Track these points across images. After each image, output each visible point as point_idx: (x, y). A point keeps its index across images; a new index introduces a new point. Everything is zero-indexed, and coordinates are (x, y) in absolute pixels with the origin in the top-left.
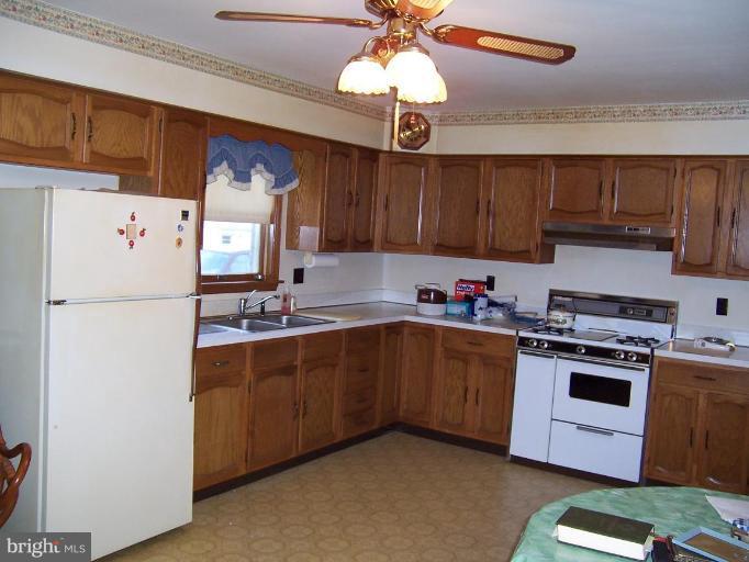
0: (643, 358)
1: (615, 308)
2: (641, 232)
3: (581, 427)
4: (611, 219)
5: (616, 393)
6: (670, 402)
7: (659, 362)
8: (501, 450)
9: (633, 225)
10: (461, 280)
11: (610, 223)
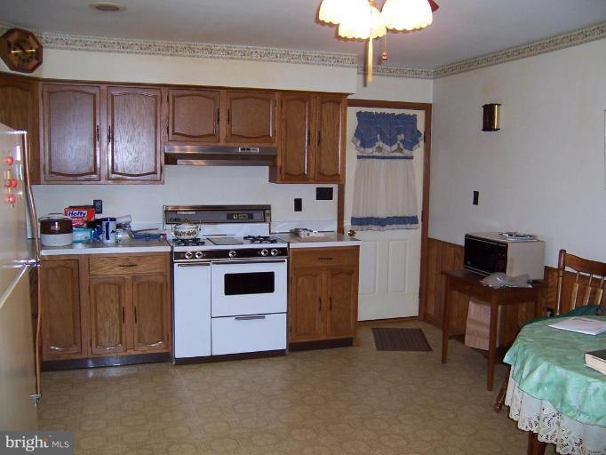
0: (283, 252)
1: (223, 215)
2: (252, 151)
3: (238, 318)
4: (226, 141)
5: (263, 283)
6: (303, 281)
7: (293, 252)
8: (166, 357)
9: (246, 146)
10: (70, 207)
11: (225, 144)
